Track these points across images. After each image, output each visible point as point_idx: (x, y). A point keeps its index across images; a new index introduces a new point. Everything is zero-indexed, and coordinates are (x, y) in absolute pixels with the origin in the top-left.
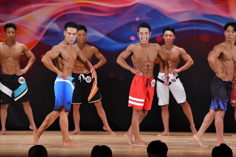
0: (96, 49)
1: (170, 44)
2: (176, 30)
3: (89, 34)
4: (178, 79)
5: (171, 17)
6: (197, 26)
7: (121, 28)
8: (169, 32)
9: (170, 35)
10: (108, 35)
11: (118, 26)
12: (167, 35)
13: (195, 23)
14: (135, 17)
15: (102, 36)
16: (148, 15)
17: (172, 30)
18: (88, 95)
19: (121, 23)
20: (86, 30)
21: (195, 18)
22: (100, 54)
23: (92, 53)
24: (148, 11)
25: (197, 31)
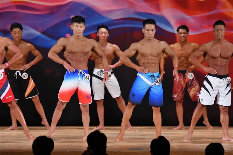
0: (33, 46)
1: (104, 42)
2: (109, 28)
3: (25, 32)
4: (113, 74)
5: (105, 15)
6: (129, 23)
7: (56, 25)
8: (103, 30)
9: (105, 33)
10: (44, 33)
11: (53, 24)
12: (102, 33)
13: (128, 21)
14: (70, 15)
15: (38, 33)
16: (82, 12)
17: (106, 28)
18: (25, 91)
19: (56, 21)
20: (21, 28)
21: (128, 16)
22: (37, 51)
23: (29, 50)
24: (83, 9)
25: (130, 28)
